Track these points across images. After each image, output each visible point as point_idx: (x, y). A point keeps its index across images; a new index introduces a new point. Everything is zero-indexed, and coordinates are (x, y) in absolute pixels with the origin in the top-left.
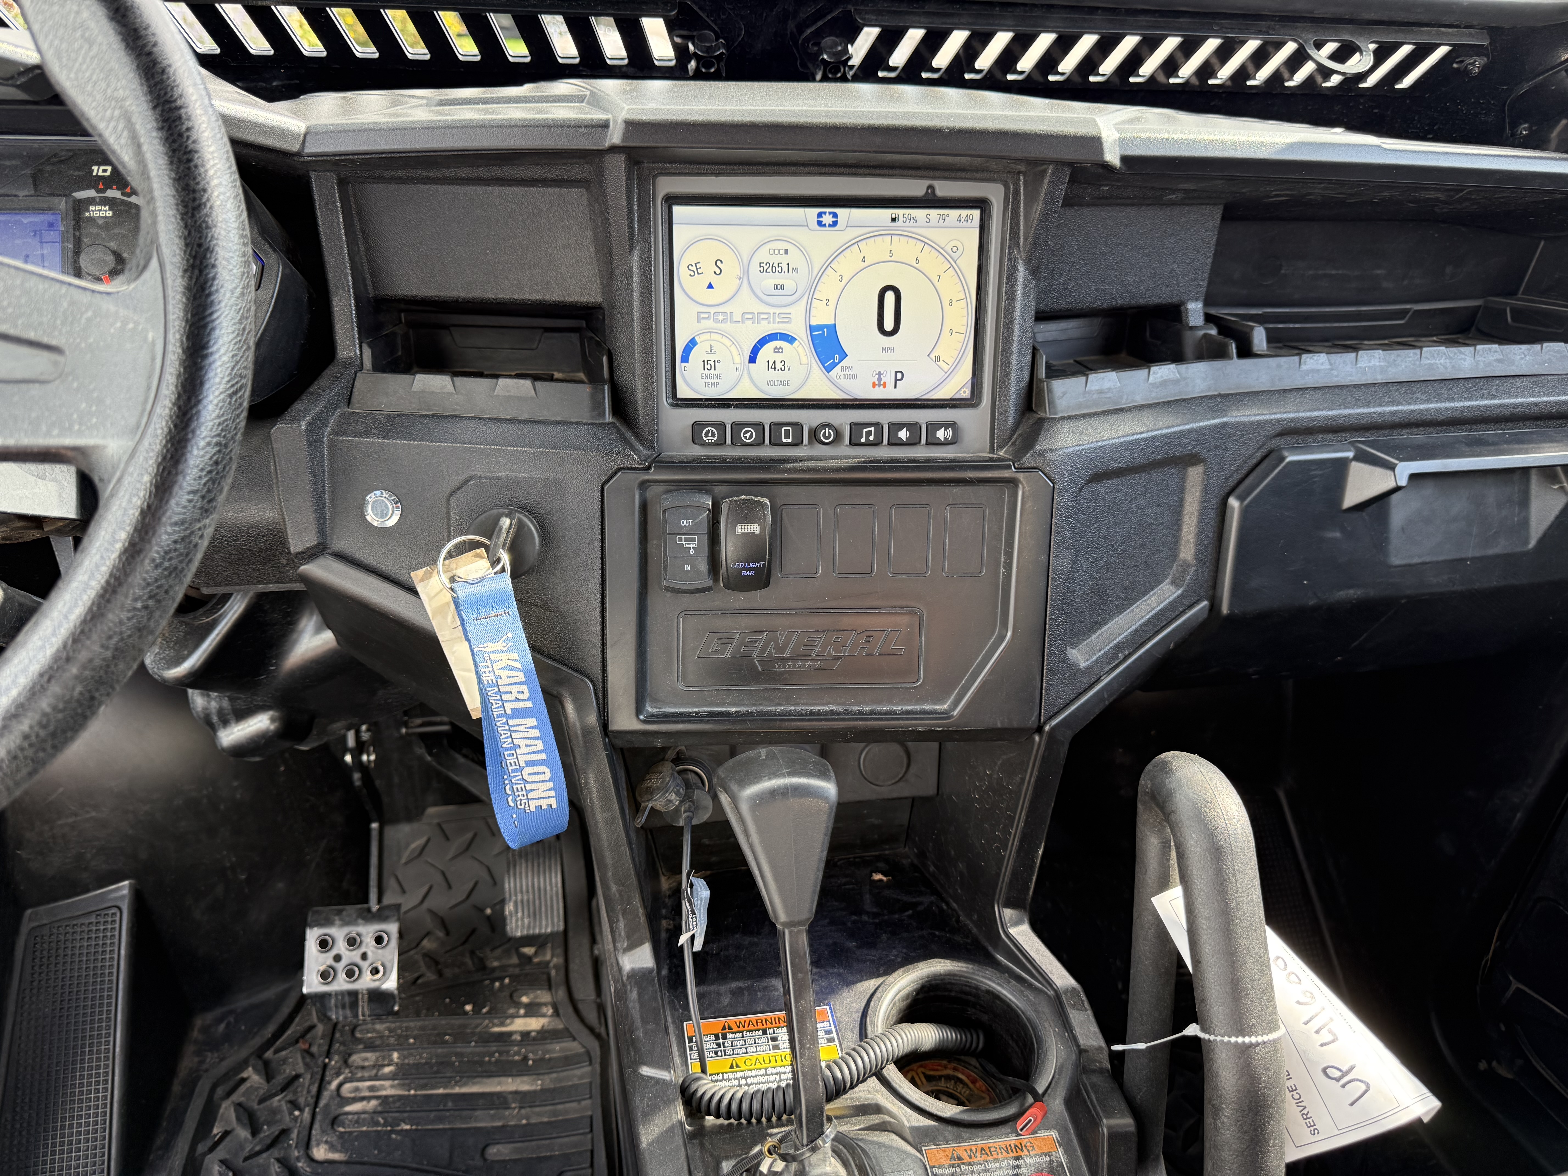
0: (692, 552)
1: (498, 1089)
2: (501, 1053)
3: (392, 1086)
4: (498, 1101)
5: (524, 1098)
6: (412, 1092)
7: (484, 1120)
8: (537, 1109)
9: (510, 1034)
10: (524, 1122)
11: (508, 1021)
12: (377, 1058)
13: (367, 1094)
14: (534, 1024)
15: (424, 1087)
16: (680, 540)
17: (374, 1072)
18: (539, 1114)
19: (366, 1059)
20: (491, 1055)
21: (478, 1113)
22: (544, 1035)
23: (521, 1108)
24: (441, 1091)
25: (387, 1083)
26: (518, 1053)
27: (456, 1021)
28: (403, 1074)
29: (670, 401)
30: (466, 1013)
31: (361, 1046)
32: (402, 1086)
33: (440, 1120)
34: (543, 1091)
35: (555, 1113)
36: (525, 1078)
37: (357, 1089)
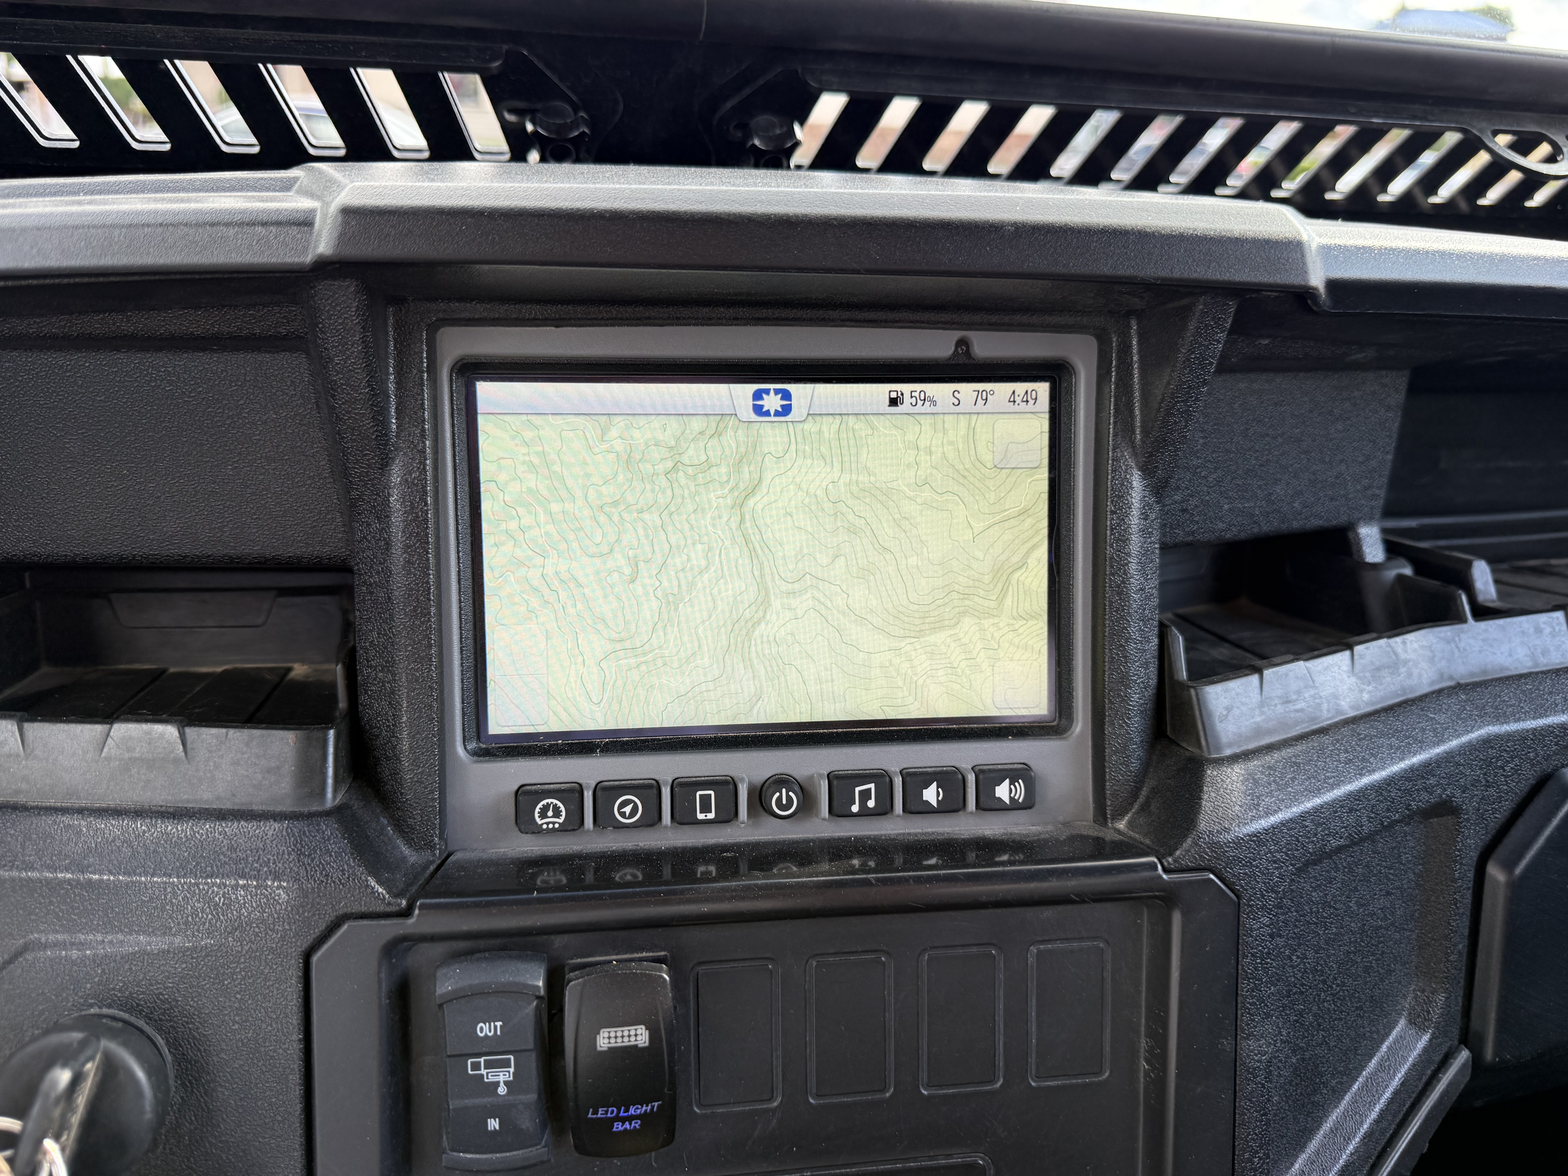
0: (502, 1090)
16: (476, 1066)
29: (472, 746)
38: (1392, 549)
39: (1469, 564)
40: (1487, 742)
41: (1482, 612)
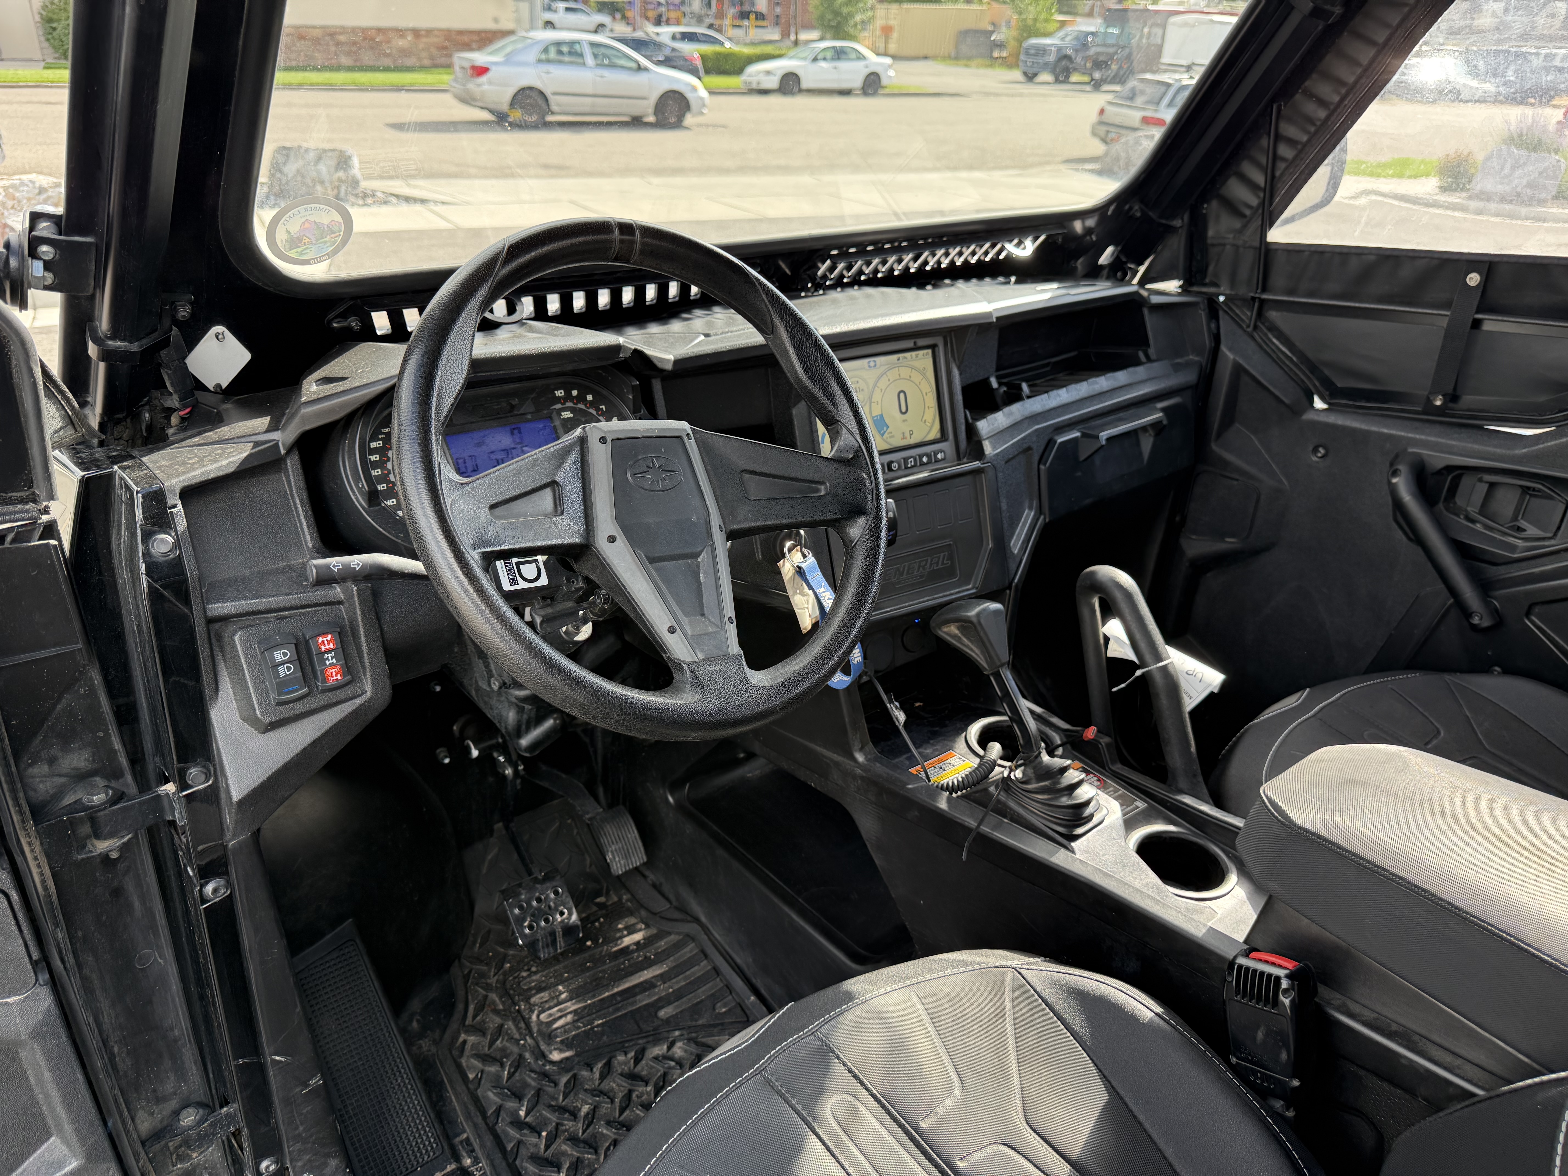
1: (642, 979)
2: (628, 961)
3: (573, 1004)
4: (647, 986)
5: (663, 977)
6: (589, 1002)
7: (644, 1000)
8: (674, 980)
9: (627, 947)
10: (671, 990)
11: (619, 942)
12: (550, 994)
13: (560, 1014)
14: (638, 937)
15: (594, 996)
17: (555, 1001)
18: (677, 982)
19: (542, 998)
20: (623, 963)
21: (638, 997)
22: (648, 941)
23: (664, 983)
24: (607, 994)
25: (569, 1004)
26: (639, 956)
27: (586, 955)
28: (574, 995)
30: (589, 947)
31: (534, 992)
32: (579, 1002)
33: (618, 1010)
34: (671, 970)
35: (686, 978)
36: (654, 968)
37: (551, 1015)
38: (1000, 384)
39: (1020, 385)
40: (1037, 430)
41: (1029, 397)
